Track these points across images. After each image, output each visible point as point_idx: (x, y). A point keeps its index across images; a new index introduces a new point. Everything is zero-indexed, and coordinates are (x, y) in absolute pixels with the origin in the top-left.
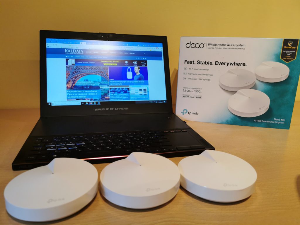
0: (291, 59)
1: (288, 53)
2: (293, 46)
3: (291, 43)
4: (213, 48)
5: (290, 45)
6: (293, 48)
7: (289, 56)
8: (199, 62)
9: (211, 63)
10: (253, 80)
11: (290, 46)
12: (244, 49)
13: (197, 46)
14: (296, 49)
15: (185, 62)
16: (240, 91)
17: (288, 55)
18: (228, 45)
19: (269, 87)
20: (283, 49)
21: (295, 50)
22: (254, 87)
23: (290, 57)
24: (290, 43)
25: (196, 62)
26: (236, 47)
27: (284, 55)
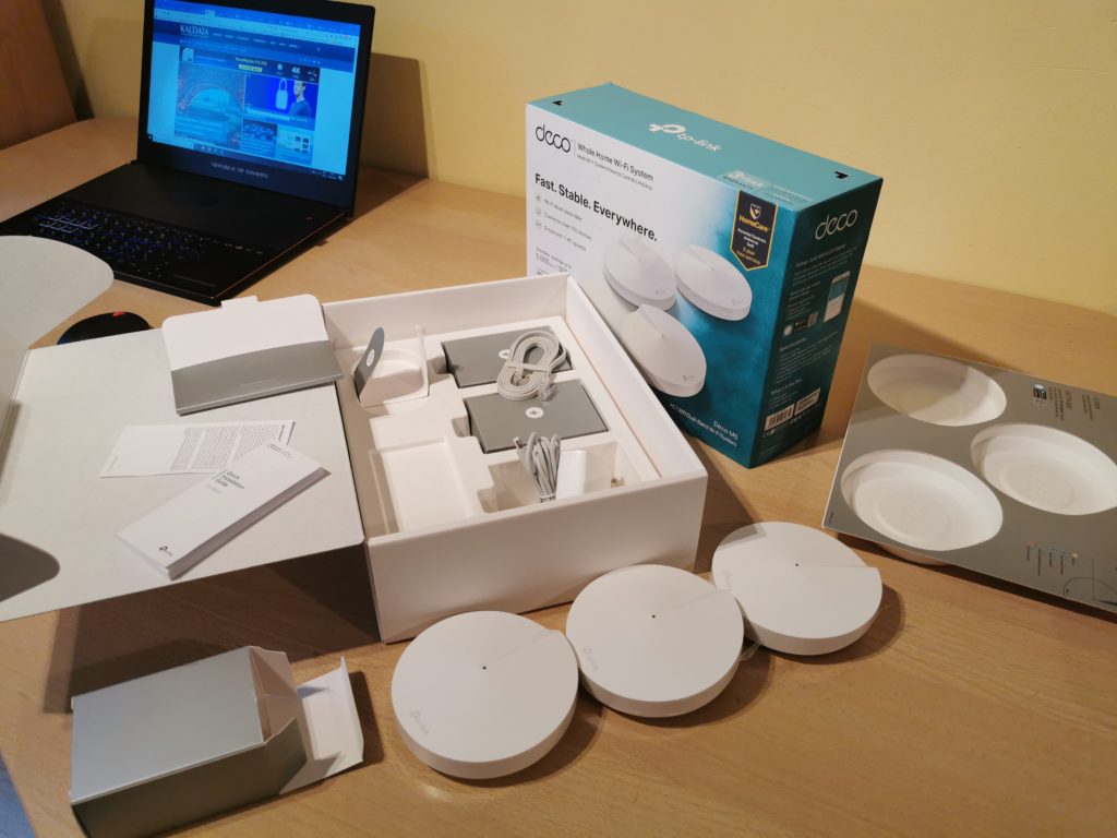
0: (755, 261)
1: (752, 240)
2: (761, 220)
3: (757, 212)
4: (588, 160)
5: (755, 218)
6: (761, 228)
7: (750, 248)
8: (563, 191)
9: (585, 202)
10: (671, 292)
11: (755, 221)
12: (650, 188)
13: (558, 141)
14: (770, 232)
15: (537, 179)
16: (644, 307)
17: (749, 245)
18: (617, 163)
19: (704, 326)
20: (739, 224)
21: (766, 236)
22: (673, 311)
23: (753, 253)
24: (754, 209)
25: (556, 187)
26: (632, 176)
27: (739, 243)
